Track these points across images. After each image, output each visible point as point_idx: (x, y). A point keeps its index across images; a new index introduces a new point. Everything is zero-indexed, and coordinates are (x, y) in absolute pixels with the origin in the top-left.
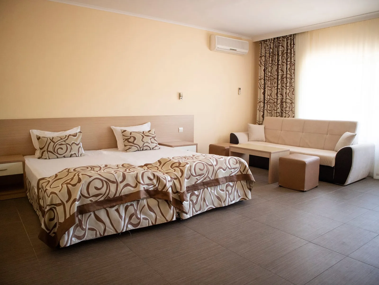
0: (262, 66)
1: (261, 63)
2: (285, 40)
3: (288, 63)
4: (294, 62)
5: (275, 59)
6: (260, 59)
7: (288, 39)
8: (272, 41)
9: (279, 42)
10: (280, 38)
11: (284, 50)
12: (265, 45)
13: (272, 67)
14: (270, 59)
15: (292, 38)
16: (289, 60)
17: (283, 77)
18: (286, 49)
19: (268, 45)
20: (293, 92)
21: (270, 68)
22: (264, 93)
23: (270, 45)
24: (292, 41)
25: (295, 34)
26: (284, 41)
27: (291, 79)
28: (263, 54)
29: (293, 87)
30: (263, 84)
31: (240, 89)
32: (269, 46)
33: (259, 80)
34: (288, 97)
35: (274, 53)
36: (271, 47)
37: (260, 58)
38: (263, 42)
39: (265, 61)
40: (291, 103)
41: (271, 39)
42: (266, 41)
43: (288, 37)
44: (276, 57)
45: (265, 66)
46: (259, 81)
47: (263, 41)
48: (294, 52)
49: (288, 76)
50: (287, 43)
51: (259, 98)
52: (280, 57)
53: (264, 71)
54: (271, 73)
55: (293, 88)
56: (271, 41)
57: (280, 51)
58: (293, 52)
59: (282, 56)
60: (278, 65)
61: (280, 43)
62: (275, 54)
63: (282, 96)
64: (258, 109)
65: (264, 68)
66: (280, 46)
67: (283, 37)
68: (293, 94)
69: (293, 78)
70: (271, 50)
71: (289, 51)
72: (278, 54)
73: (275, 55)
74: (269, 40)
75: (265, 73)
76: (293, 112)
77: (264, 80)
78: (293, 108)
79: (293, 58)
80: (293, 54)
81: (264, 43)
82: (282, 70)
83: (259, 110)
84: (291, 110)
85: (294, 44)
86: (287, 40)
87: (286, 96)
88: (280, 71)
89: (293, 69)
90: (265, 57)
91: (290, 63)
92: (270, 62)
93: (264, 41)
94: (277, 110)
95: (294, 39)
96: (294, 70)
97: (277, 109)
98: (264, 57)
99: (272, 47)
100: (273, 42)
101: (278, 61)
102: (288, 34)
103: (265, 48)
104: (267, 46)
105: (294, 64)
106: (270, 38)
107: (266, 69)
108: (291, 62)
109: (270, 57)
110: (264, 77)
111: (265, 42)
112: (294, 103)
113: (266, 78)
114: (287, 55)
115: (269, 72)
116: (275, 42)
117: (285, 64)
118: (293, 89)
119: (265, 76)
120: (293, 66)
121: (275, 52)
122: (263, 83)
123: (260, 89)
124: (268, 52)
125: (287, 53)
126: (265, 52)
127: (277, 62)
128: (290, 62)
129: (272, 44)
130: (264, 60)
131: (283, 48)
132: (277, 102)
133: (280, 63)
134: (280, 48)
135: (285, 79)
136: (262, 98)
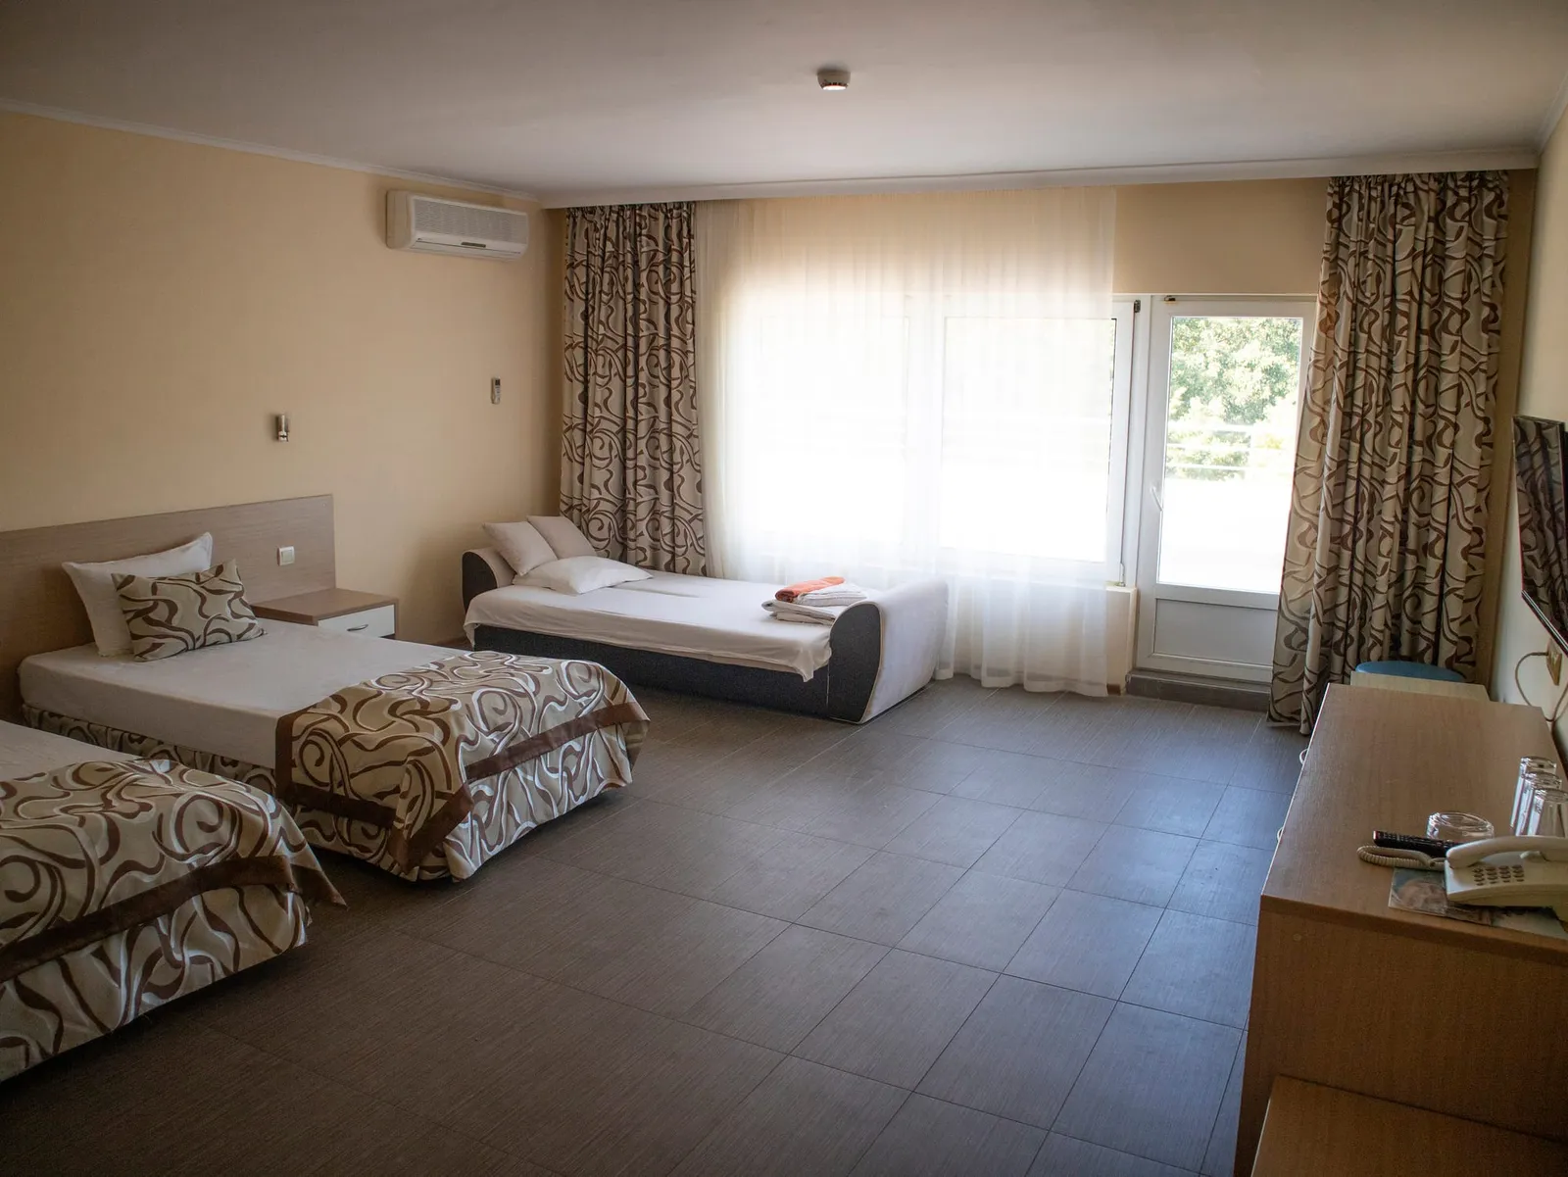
0: (575, 298)
1: (572, 287)
2: (661, 216)
3: (674, 299)
4: (692, 297)
5: (626, 279)
6: (568, 273)
7: (672, 215)
8: (614, 216)
9: (638, 220)
10: (641, 207)
11: (656, 251)
12: (586, 225)
13: (612, 304)
14: (606, 277)
15: (685, 214)
16: (675, 287)
17: (655, 344)
18: (665, 248)
19: (598, 226)
20: (692, 398)
21: (603, 307)
22: (584, 398)
23: (606, 228)
24: (685, 225)
25: (694, 202)
26: (656, 219)
27: (686, 353)
28: (579, 258)
29: (693, 384)
30: (580, 365)
31: (498, 382)
32: (602, 231)
33: (567, 348)
34: (676, 416)
35: (621, 259)
36: (608, 235)
37: (569, 271)
38: (579, 214)
39: (587, 282)
40: (689, 436)
41: (611, 207)
42: (592, 210)
43: (671, 210)
44: (629, 272)
45: (587, 300)
46: (568, 354)
47: (578, 208)
48: (691, 264)
49: (675, 343)
50: (668, 228)
51: (566, 411)
52: (644, 275)
53: (586, 316)
54: (606, 325)
55: (691, 387)
56: (610, 215)
57: (642, 253)
58: (687, 263)
59: (650, 271)
60: (636, 299)
61: (643, 225)
62: (624, 261)
63: (651, 409)
64: (564, 451)
65: (583, 309)
66: (640, 235)
67: (651, 205)
68: (693, 407)
69: (690, 352)
70: (609, 247)
71: (675, 257)
72: (636, 263)
73: (624, 266)
74: (602, 208)
75: (587, 324)
76: (698, 468)
77: (586, 348)
78: (694, 454)
79: (687, 283)
80: (687, 270)
81: (583, 216)
82: (650, 321)
83: (569, 458)
84: (687, 462)
85: (690, 236)
86: (666, 217)
87: (670, 415)
88: (643, 324)
89: (690, 320)
90: (588, 267)
91: (681, 298)
92: (606, 288)
93: (581, 209)
94: (635, 458)
95: (689, 216)
96: (693, 323)
97: (636, 455)
98: (584, 269)
99: (612, 233)
100: (615, 219)
101: (637, 286)
102: (670, 199)
103: (587, 238)
104: (596, 230)
105: (693, 306)
106: (607, 203)
107: (590, 310)
108: (682, 293)
109: (607, 272)
110: (586, 341)
111: (588, 216)
112: (697, 437)
113: (589, 345)
114: (667, 269)
115: (600, 322)
116: (624, 221)
117: (661, 303)
118: (691, 391)
119: (586, 336)
120: (690, 310)
121: (624, 255)
122: (581, 361)
123: (571, 381)
124: (596, 253)
125: (667, 262)
126: (588, 252)
127: (633, 293)
128: (678, 296)
129: (612, 226)
130: (584, 280)
131: (652, 242)
132: (636, 430)
133: (643, 296)
134: (644, 243)
135: (662, 354)
136: (579, 413)
